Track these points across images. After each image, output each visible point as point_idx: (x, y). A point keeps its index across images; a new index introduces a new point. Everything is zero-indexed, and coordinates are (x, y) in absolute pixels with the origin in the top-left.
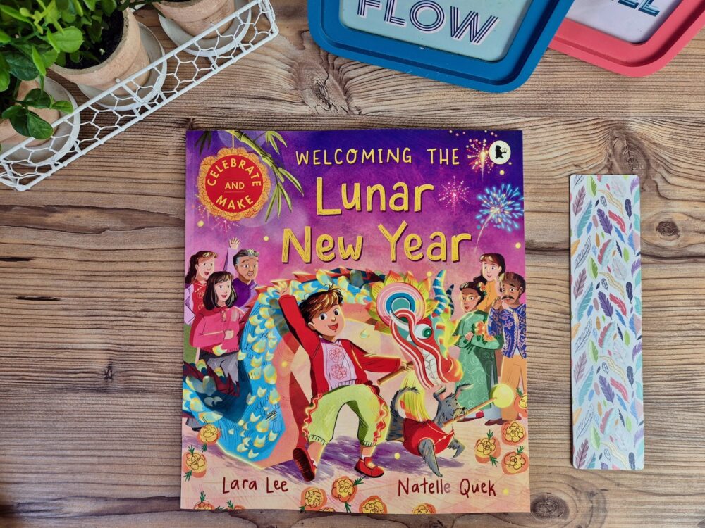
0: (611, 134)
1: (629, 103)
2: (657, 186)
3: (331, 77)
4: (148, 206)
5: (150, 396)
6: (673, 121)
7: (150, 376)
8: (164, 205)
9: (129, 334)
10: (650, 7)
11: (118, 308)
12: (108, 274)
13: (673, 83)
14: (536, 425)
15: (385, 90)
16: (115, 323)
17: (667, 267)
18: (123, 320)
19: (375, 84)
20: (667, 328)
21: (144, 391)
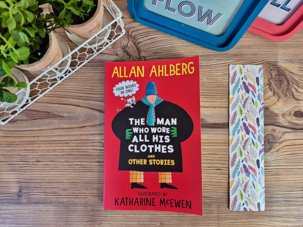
0: (269, 68)
1: (278, 53)
2: (293, 94)
3: (131, 42)
4: (39, 108)
5: (41, 205)
6: (300, 61)
7: (41, 195)
8: (46, 107)
9: (29, 173)
10: (286, 6)
11: (24, 160)
12: (19, 143)
13: (299, 43)
14: (237, 215)
15: (157, 48)
16: (22, 168)
17: (299, 134)
18: (26, 167)
19: (152, 45)
20: (300, 164)
21: (38, 203)
